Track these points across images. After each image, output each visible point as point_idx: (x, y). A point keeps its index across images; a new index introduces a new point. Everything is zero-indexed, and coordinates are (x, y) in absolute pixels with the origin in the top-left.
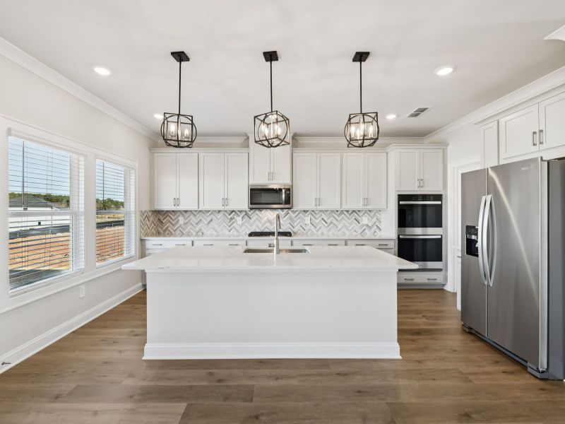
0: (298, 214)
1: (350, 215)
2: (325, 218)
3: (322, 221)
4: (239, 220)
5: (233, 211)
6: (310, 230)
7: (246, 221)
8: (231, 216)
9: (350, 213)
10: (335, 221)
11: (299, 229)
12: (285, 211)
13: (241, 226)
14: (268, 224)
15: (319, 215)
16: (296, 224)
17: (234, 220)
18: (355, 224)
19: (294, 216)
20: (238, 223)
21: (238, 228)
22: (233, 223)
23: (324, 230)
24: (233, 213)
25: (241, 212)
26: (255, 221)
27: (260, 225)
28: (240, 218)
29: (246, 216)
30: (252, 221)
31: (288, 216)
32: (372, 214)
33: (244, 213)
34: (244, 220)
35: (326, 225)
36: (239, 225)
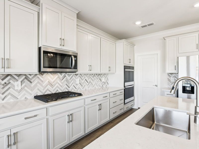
0: (72, 77)
1: (98, 76)
2: (87, 79)
3: (86, 81)
4: (17, 85)
5: (8, 75)
6: (79, 88)
7: (25, 86)
8: (5, 80)
9: (98, 75)
10: (91, 81)
11: (73, 88)
12: (63, 74)
13: (19, 92)
14: (49, 87)
15: (84, 77)
16: (70, 85)
17: (9, 86)
18: (99, 82)
19: (69, 78)
20: (16, 88)
21: (16, 94)
22: (9, 88)
23: (86, 87)
24: (9, 77)
25: (19, 75)
26: (36, 85)
27: (41, 88)
28: (19, 82)
29: (26, 80)
30: (33, 85)
31: (65, 78)
32: (105, 76)
33: (24, 77)
34: (23, 85)
35: (88, 84)
36: (16, 90)
